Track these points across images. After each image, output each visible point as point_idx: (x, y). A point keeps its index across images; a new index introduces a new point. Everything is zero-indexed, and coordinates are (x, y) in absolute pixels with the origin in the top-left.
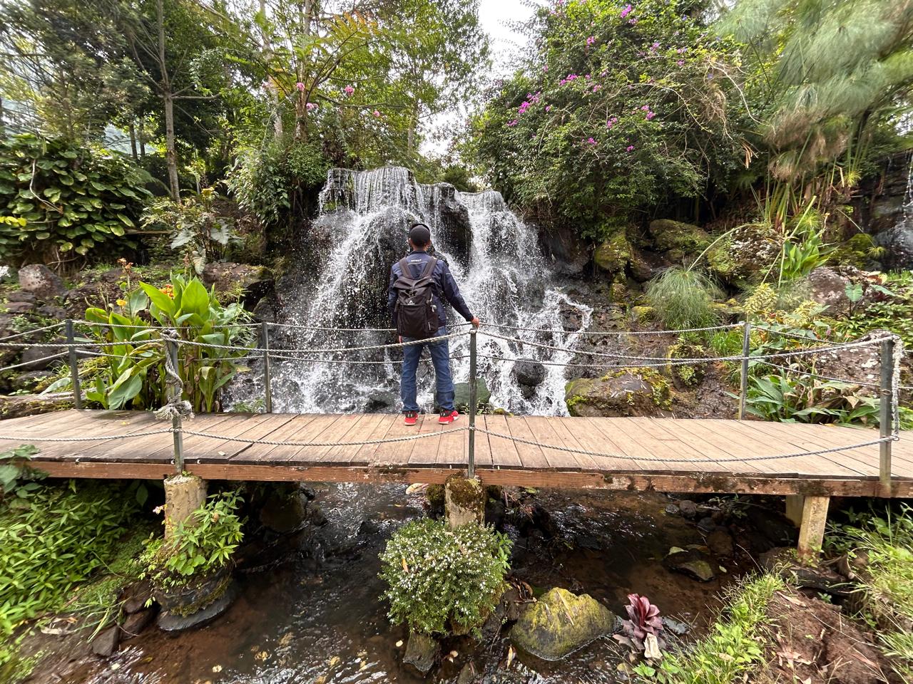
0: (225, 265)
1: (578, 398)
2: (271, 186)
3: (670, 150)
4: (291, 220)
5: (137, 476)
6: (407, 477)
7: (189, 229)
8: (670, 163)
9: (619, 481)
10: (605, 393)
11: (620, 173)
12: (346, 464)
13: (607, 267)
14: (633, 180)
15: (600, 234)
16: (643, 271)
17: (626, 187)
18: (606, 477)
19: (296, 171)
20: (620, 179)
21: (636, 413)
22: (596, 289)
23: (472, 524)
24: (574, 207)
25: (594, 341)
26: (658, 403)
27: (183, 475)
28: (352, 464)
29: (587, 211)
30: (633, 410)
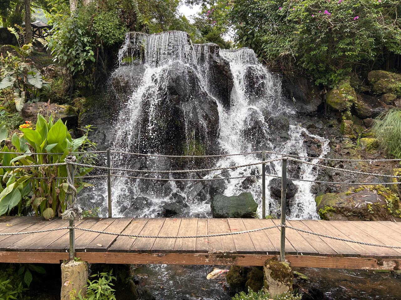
0: (39, 104)
1: (329, 208)
2: (80, 44)
3: (385, 19)
4: (93, 70)
5: (40, 261)
6: (236, 261)
7: (11, 75)
8: (386, 29)
9: (388, 264)
10: (351, 204)
11: (347, 36)
12: (192, 252)
13: (337, 107)
14: (358, 41)
15: (331, 82)
16: (365, 111)
17: (352, 47)
18: (378, 261)
19: (100, 33)
20: (348, 41)
21: (375, 219)
22: (328, 124)
23: (286, 294)
24: (310, 60)
25: (333, 165)
26: (391, 212)
27: (75, 260)
28: (197, 252)
29: (321, 65)
30: (373, 217)
